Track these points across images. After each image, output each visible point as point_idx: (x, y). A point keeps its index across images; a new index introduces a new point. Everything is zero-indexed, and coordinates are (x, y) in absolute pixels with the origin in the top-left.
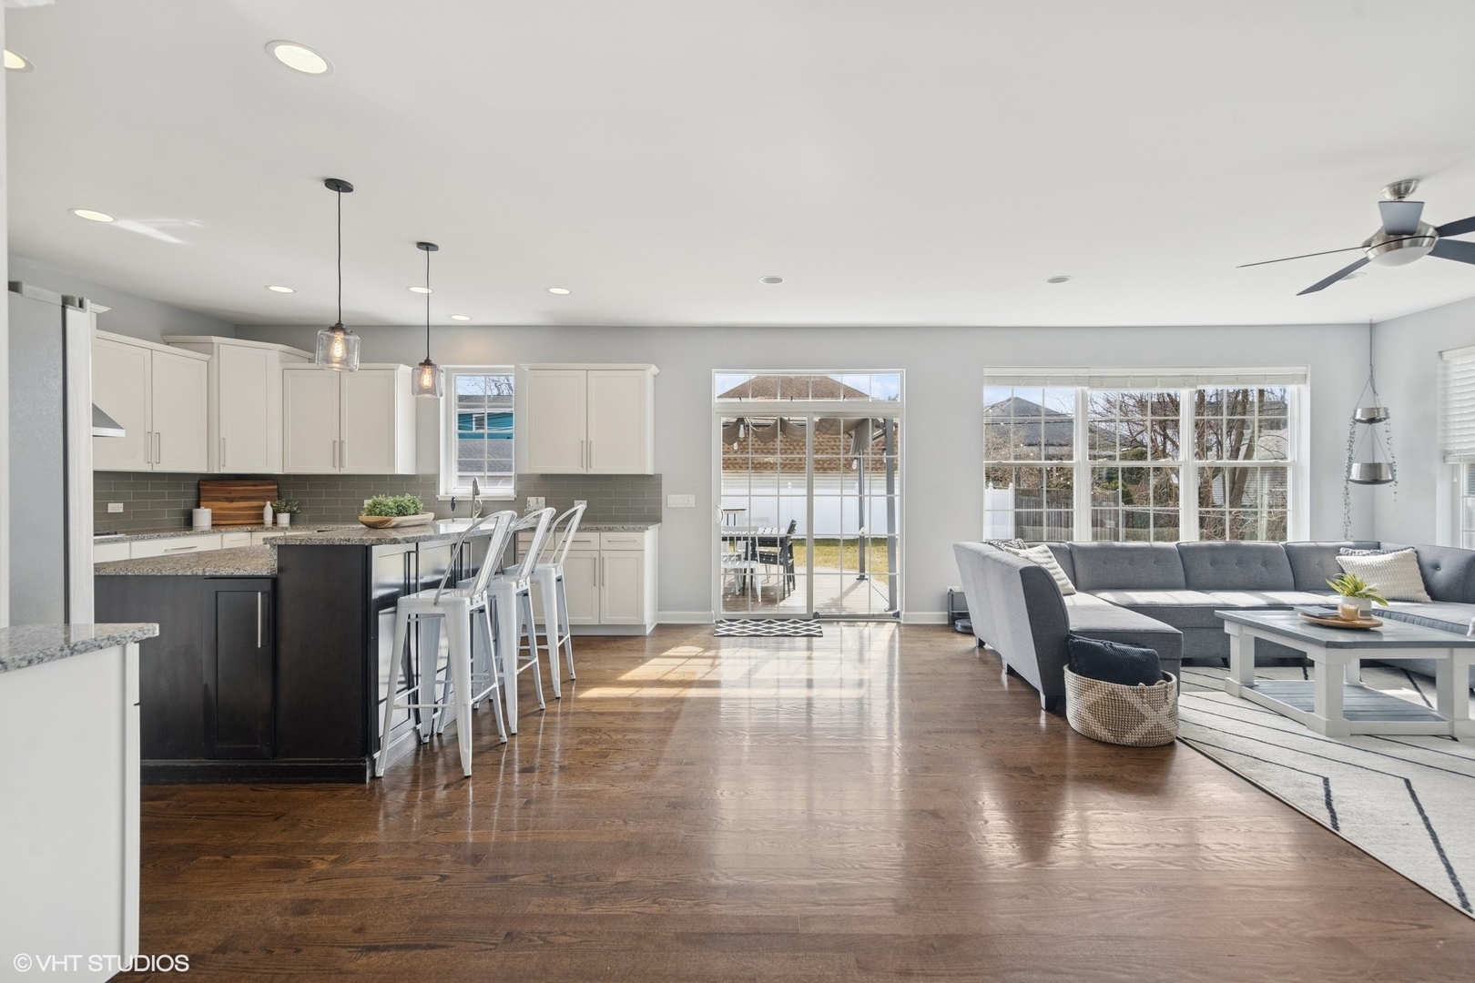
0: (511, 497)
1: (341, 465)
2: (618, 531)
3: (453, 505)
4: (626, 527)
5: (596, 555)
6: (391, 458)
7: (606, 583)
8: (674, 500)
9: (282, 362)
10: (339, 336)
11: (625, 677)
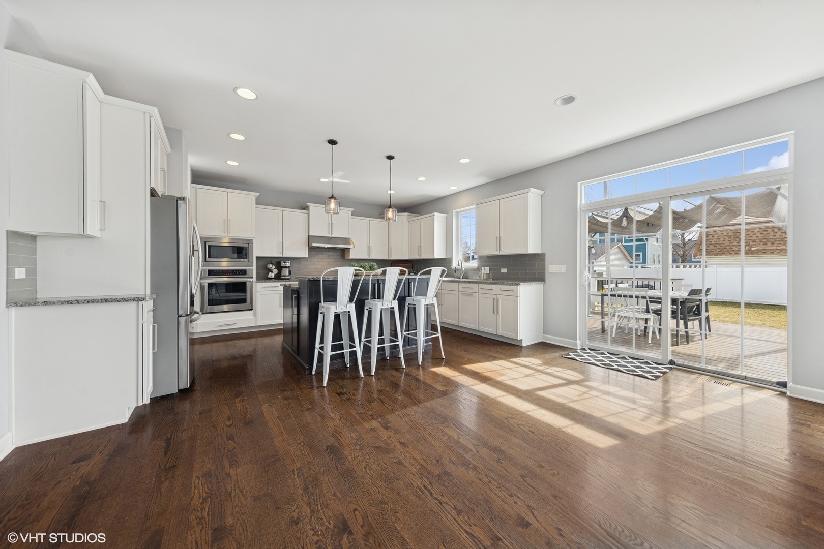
0: (475, 267)
1: (421, 256)
2: (505, 285)
3: (455, 271)
4: (509, 282)
5: (495, 297)
6: (433, 252)
7: (500, 312)
8: (552, 268)
9: (408, 219)
10: (333, 200)
11: (469, 367)
